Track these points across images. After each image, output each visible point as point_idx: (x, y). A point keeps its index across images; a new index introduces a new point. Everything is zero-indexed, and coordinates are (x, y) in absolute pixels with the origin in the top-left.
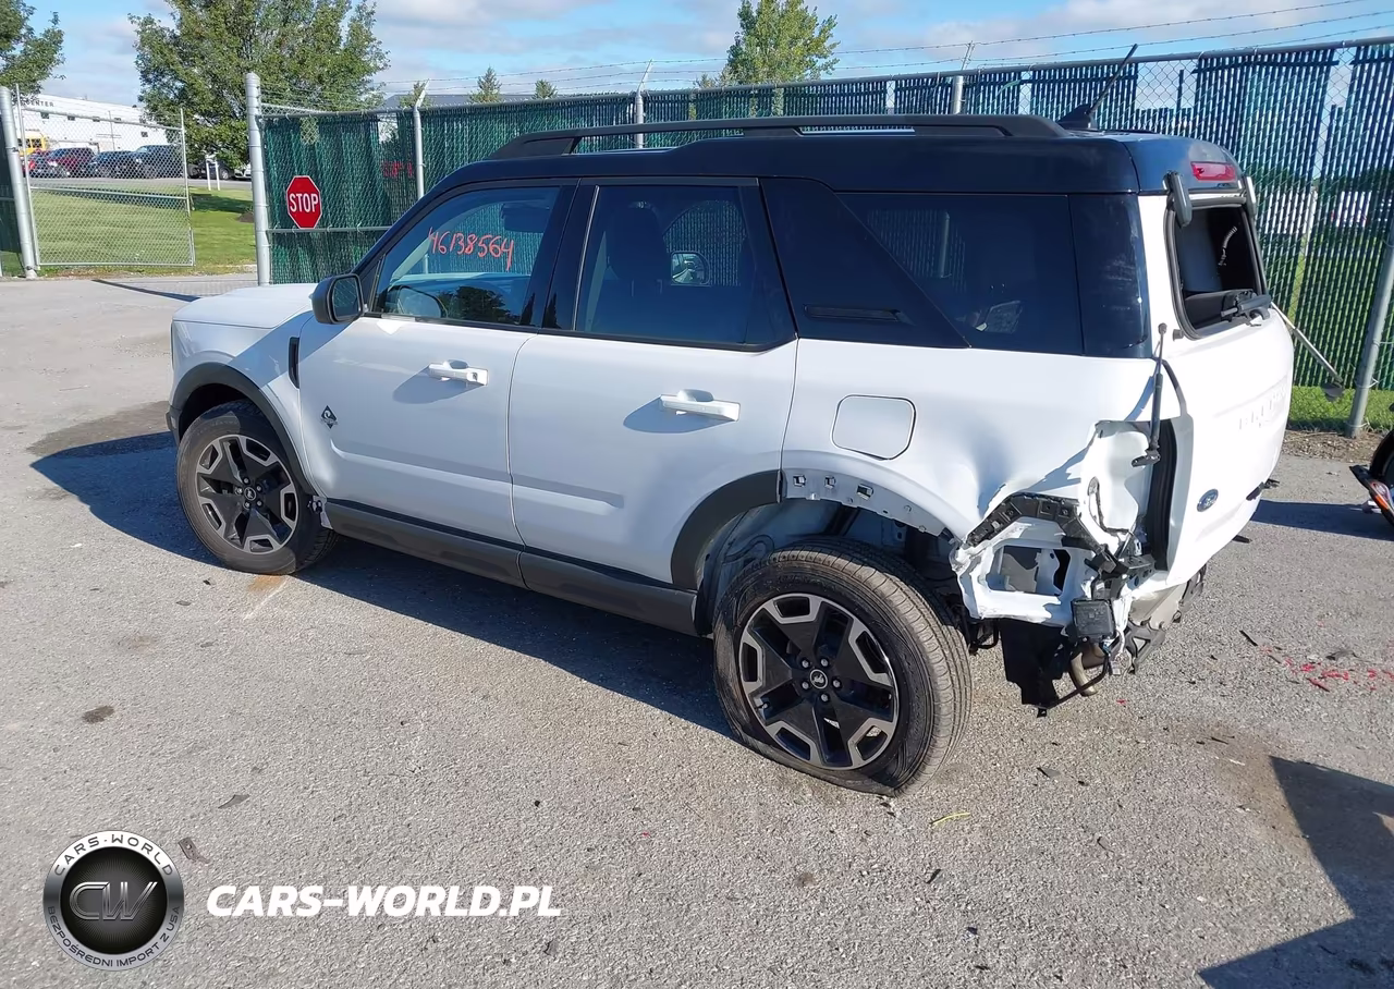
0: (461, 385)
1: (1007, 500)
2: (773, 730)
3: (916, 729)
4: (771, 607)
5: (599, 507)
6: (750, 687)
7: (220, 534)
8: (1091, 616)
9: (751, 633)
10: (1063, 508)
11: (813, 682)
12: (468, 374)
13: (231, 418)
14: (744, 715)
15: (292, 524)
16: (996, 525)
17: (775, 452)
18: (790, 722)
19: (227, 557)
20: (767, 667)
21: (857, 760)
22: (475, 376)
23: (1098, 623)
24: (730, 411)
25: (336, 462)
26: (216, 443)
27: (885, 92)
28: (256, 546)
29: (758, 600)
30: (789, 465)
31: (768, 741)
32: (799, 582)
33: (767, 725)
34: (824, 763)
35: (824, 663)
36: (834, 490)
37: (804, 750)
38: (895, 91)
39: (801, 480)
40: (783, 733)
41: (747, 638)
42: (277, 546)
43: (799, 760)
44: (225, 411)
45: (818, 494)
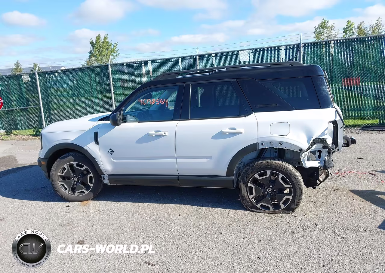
0: (160, 136)
1: (313, 140)
2: (258, 206)
3: (297, 196)
4: (256, 176)
5: (205, 160)
6: (251, 197)
7: (66, 193)
8: (329, 163)
9: (251, 183)
10: (324, 140)
11: (268, 192)
12: (162, 133)
13: (71, 158)
14: (250, 204)
15: (92, 185)
16: (311, 146)
17: (255, 139)
18: (263, 202)
19: (70, 199)
20: (256, 191)
21: (283, 207)
22: (165, 133)
23: (331, 164)
24: (242, 131)
25: (113, 164)
26: (65, 166)
27: (179, 61)
28: (78, 194)
29: (252, 175)
30: (260, 141)
31: (257, 208)
32: (264, 168)
33: (257, 205)
34: (274, 210)
35: (271, 186)
36: (272, 145)
37: (268, 208)
38: (181, 60)
39: (263, 144)
40: (262, 206)
41: (250, 185)
42: (86, 192)
43: (267, 211)
44: (68, 156)
45: (268, 146)
